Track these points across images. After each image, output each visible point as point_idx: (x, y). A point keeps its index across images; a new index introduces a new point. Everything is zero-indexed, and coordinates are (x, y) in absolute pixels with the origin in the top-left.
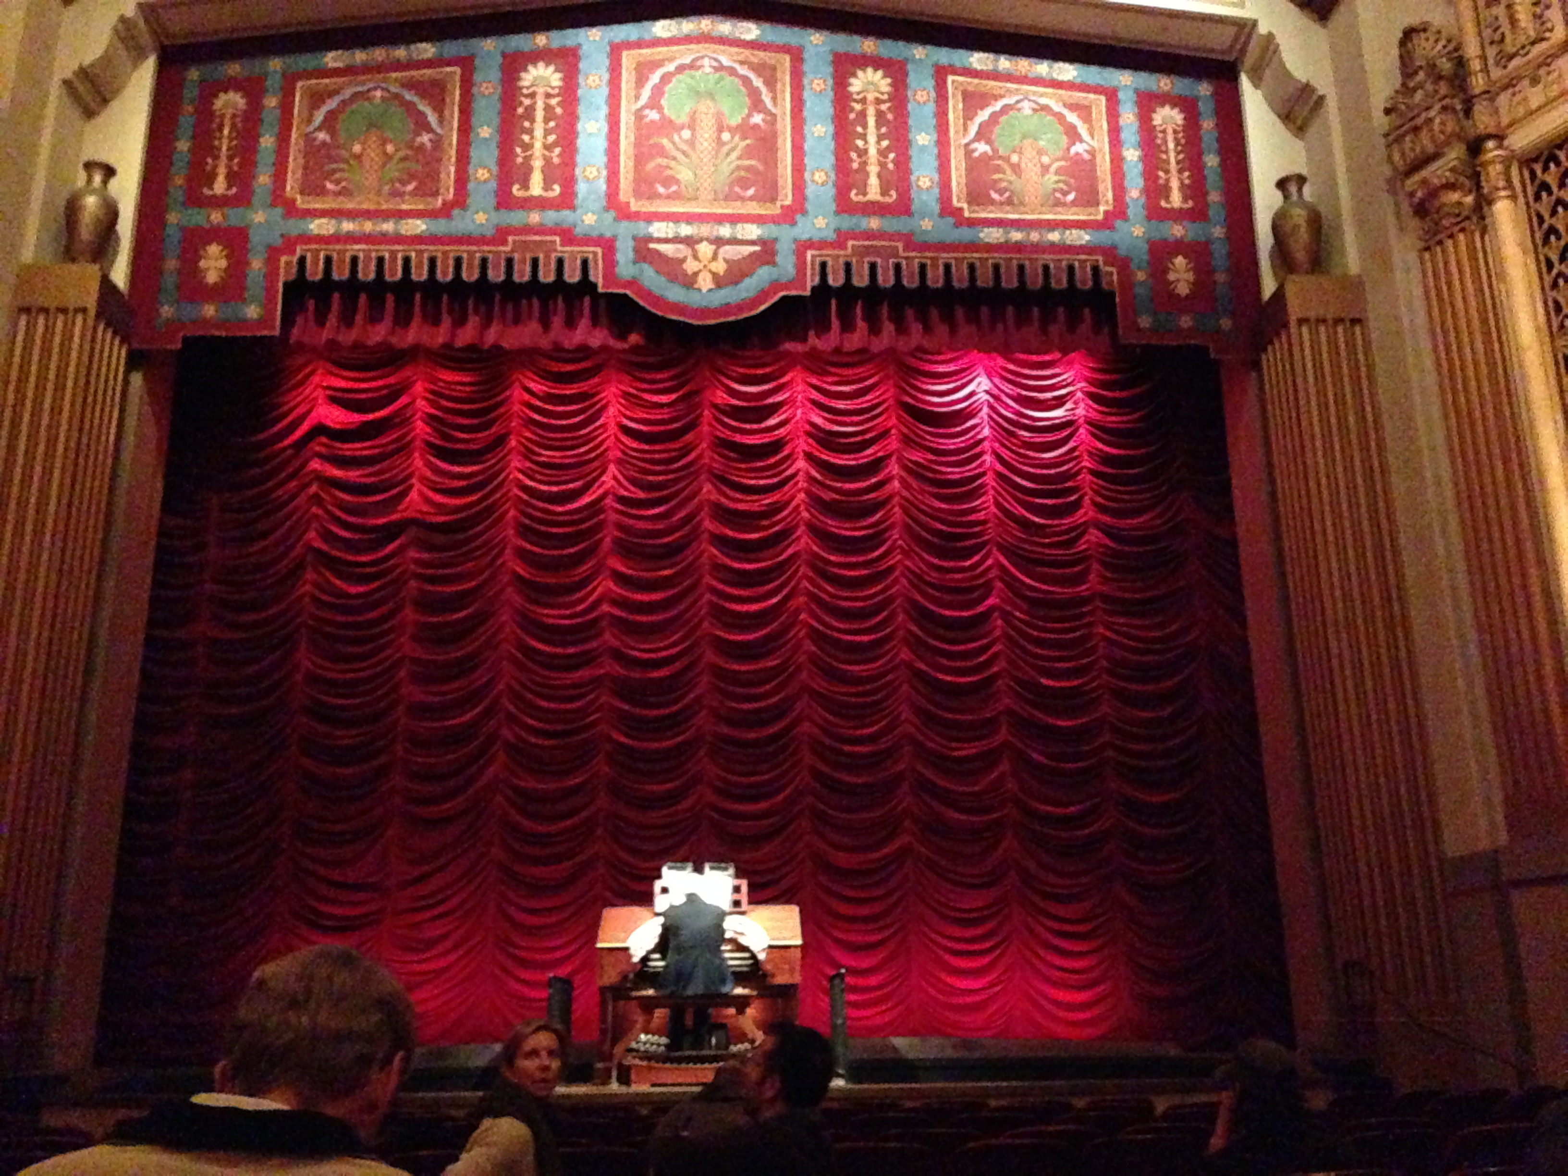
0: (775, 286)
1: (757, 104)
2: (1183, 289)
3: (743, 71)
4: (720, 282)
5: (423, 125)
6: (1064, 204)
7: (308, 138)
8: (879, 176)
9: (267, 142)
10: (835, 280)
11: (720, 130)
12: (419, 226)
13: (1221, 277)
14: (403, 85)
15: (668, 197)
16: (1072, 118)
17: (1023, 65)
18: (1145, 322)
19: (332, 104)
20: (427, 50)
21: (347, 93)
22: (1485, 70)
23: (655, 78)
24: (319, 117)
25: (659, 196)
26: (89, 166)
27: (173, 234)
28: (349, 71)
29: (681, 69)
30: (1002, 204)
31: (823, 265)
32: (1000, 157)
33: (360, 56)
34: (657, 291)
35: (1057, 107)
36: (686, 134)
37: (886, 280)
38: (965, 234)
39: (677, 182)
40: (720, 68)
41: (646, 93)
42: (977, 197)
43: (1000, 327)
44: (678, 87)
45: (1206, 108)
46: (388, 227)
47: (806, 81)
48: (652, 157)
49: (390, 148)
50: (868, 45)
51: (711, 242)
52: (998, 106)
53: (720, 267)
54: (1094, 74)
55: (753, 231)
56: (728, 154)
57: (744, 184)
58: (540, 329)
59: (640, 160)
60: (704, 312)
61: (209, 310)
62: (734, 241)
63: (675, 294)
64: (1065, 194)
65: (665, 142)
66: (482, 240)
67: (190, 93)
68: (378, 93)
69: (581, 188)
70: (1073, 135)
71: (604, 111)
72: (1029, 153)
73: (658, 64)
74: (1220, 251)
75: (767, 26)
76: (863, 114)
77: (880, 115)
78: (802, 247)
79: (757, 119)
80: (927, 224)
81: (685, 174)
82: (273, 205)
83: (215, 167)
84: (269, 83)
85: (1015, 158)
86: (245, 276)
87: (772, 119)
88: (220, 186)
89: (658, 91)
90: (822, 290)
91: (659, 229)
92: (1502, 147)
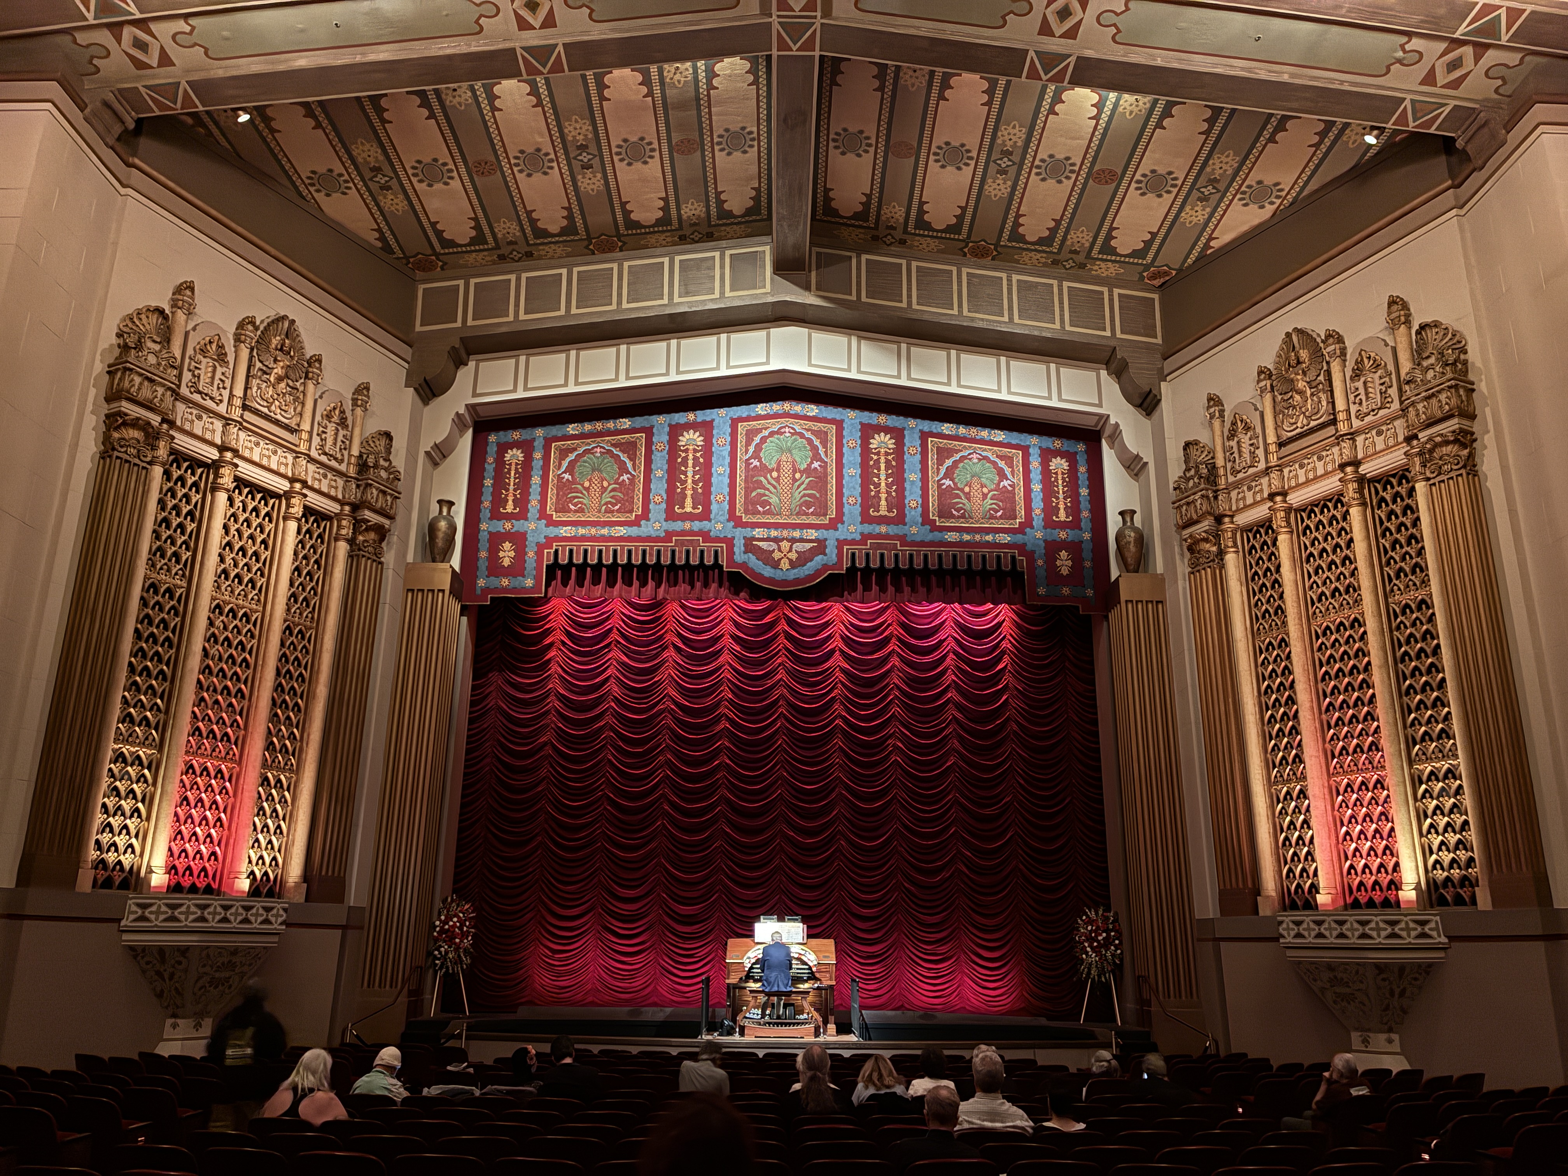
0: (825, 567)
1: (816, 457)
2: (1065, 571)
3: (808, 435)
4: (793, 565)
5: (623, 469)
6: (996, 518)
7: (559, 478)
8: (886, 500)
9: (536, 480)
10: (860, 564)
11: (795, 472)
12: (622, 531)
13: (1088, 564)
14: (613, 445)
15: (764, 513)
16: (1001, 464)
17: (973, 432)
18: (1041, 591)
19: (572, 456)
20: (625, 423)
21: (581, 451)
23: (757, 440)
24: (565, 464)
25: (759, 513)
26: (440, 502)
27: (484, 536)
28: (582, 436)
29: (772, 434)
30: (959, 517)
31: (853, 554)
32: (958, 489)
33: (588, 427)
34: (758, 570)
35: (993, 458)
36: (775, 474)
37: (889, 564)
38: (937, 536)
39: (770, 504)
40: (796, 433)
41: (752, 449)
42: (944, 513)
43: (957, 589)
44: (771, 445)
45: (1082, 459)
46: (605, 531)
47: (845, 441)
48: (755, 489)
49: (605, 484)
50: (882, 419)
51: (788, 540)
52: (957, 457)
53: (793, 556)
54: (1015, 438)
55: (812, 534)
56: (799, 487)
57: (808, 505)
58: (689, 588)
59: (748, 491)
60: (785, 582)
61: (505, 582)
62: (801, 540)
63: (768, 572)
64: (996, 511)
65: (762, 479)
66: (657, 539)
67: (492, 449)
68: (598, 450)
69: (714, 507)
70: (1002, 475)
71: (728, 460)
72: (976, 486)
73: (759, 431)
74: (1087, 547)
75: (822, 407)
76: (877, 462)
77: (887, 462)
78: (841, 543)
79: (816, 465)
80: (914, 530)
81: (774, 500)
82: (539, 519)
83: (507, 495)
84: (536, 444)
85: (967, 489)
86: (525, 561)
87: (825, 465)
88: (510, 507)
89: (758, 448)
90: (853, 569)
91: (758, 533)
92: (1232, 522)
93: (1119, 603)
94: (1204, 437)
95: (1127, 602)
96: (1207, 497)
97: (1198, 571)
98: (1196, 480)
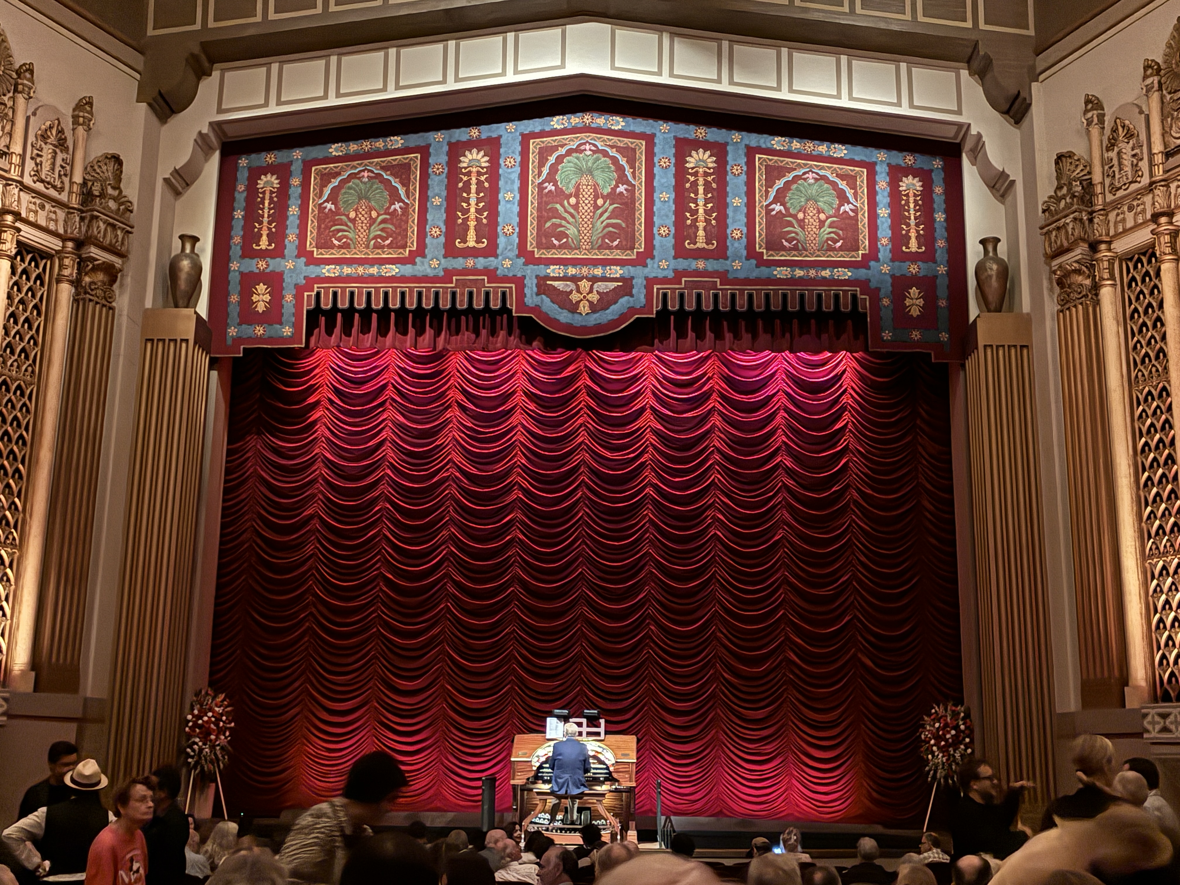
0: (632, 310)
1: (622, 179)
2: (915, 312)
3: (613, 153)
4: (594, 308)
5: (395, 196)
6: (834, 249)
7: (321, 208)
8: (705, 229)
9: (294, 210)
10: (673, 306)
11: (596, 197)
12: (394, 270)
13: (943, 303)
14: (383, 168)
15: (561, 247)
16: (842, 185)
17: (809, 146)
18: (887, 335)
19: (335, 182)
20: (397, 142)
21: (345, 175)
22: (1103, 193)
23: (552, 159)
24: (327, 192)
25: (554, 246)
26: (182, 237)
27: (234, 278)
28: (346, 158)
29: (569, 152)
30: (790, 249)
31: (665, 295)
32: (791, 215)
33: (353, 147)
34: (552, 315)
35: (832, 178)
36: (573, 200)
37: (707, 306)
38: (764, 272)
39: (567, 236)
40: (597, 151)
41: (545, 171)
42: (773, 245)
43: (788, 335)
44: (568, 165)
45: (938, 178)
46: (374, 270)
47: (656, 160)
48: (549, 219)
49: (374, 214)
50: (701, 133)
51: (589, 279)
52: (790, 177)
53: (594, 297)
54: (860, 153)
55: (617, 271)
56: (601, 215)
57: (612, 237)
58: (473, 336)
59: (541, 220)
60: (584, 329)
61: (260, 330)
62: (604, 279)
63: (564, 317)
64: (835, 241)
65: (558, 206)
66: (435, 279)
67: (243, 176)
68: (366, 174)
69: (502, 241)
70: (843, 198)
71: (517, 184)
72: (812, 212)
73: (555, 148)
74: (942, 284)
75: (630, 119)
76: (695, 184)
77: (707, 184)
78: (650, 282)
79: (622, 188)
80: (737, 265)
81: (572, 231)
82: (298, 256)
83: (260, 229)
84: (293, 168)
85: (801, 216)
86: (282, 306)
87: (632, 189)
88: (264, 243)
89: (554, 169)
90: (664, 313)
91: (553, 270)
92: (1109, 250)
93: (977, 348)
94: (1079, 150)
95: (985, 346)
96: (1081, 220)
97: (1069, 309)
98: (1068, 200)
